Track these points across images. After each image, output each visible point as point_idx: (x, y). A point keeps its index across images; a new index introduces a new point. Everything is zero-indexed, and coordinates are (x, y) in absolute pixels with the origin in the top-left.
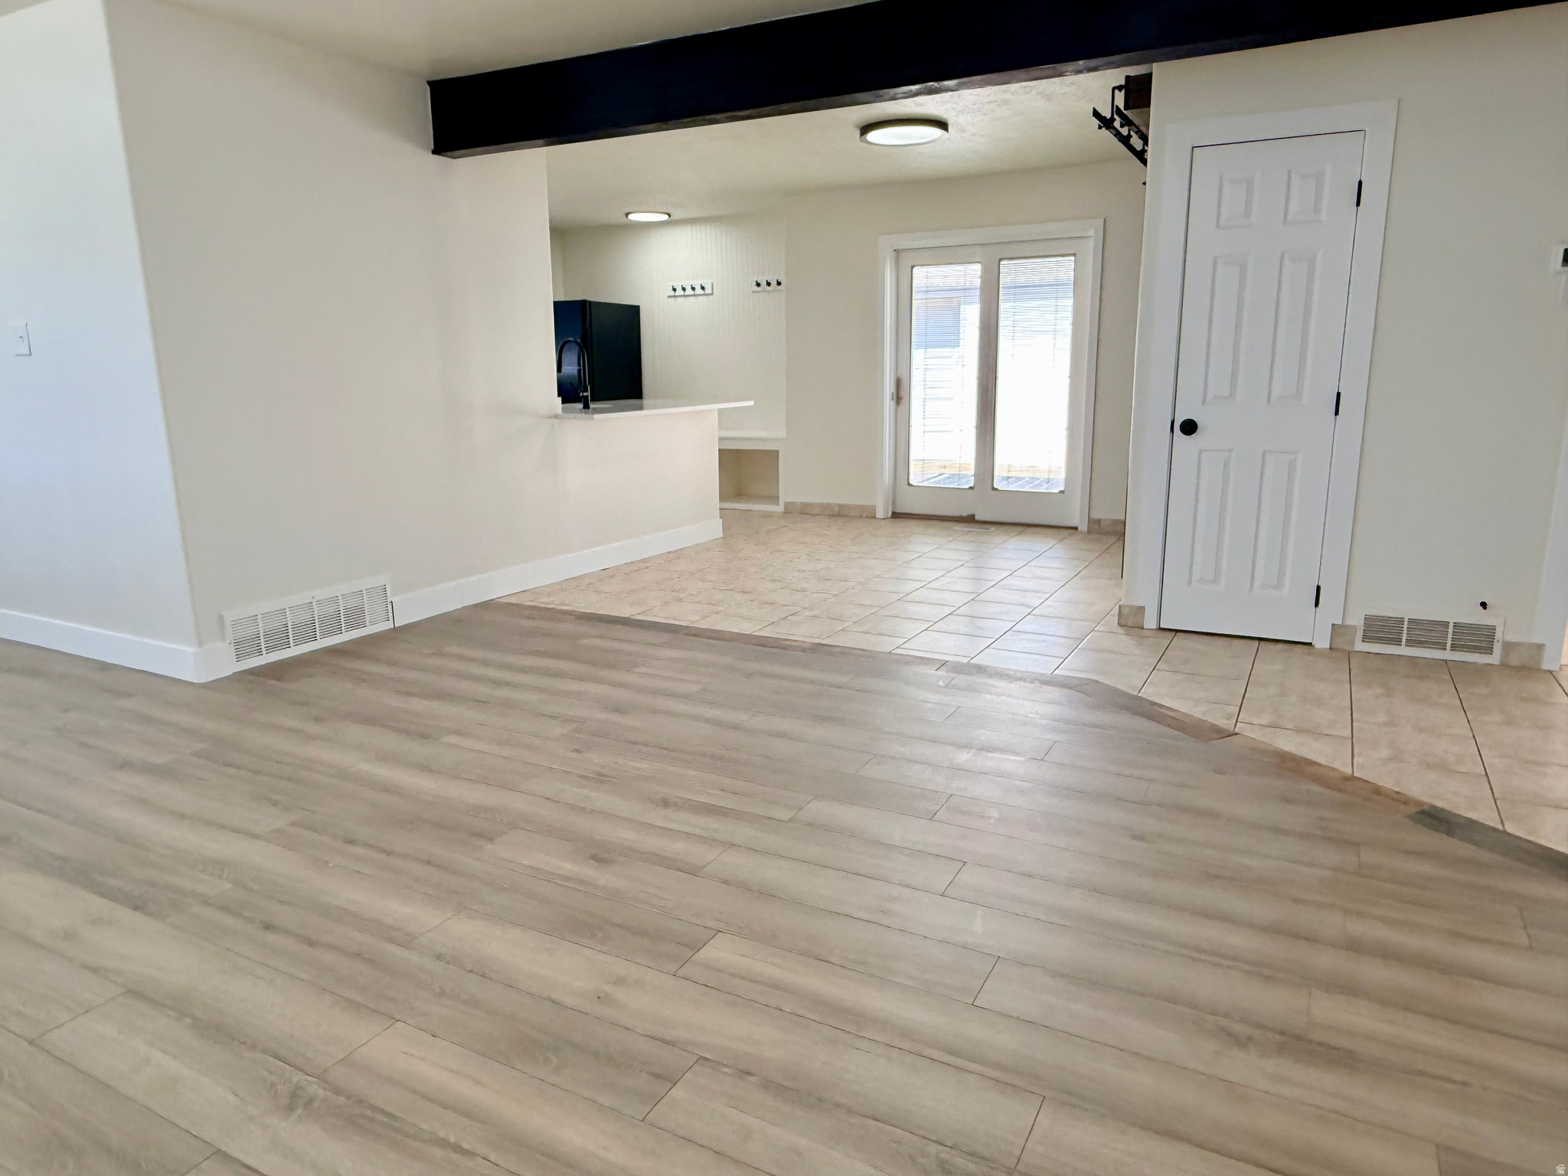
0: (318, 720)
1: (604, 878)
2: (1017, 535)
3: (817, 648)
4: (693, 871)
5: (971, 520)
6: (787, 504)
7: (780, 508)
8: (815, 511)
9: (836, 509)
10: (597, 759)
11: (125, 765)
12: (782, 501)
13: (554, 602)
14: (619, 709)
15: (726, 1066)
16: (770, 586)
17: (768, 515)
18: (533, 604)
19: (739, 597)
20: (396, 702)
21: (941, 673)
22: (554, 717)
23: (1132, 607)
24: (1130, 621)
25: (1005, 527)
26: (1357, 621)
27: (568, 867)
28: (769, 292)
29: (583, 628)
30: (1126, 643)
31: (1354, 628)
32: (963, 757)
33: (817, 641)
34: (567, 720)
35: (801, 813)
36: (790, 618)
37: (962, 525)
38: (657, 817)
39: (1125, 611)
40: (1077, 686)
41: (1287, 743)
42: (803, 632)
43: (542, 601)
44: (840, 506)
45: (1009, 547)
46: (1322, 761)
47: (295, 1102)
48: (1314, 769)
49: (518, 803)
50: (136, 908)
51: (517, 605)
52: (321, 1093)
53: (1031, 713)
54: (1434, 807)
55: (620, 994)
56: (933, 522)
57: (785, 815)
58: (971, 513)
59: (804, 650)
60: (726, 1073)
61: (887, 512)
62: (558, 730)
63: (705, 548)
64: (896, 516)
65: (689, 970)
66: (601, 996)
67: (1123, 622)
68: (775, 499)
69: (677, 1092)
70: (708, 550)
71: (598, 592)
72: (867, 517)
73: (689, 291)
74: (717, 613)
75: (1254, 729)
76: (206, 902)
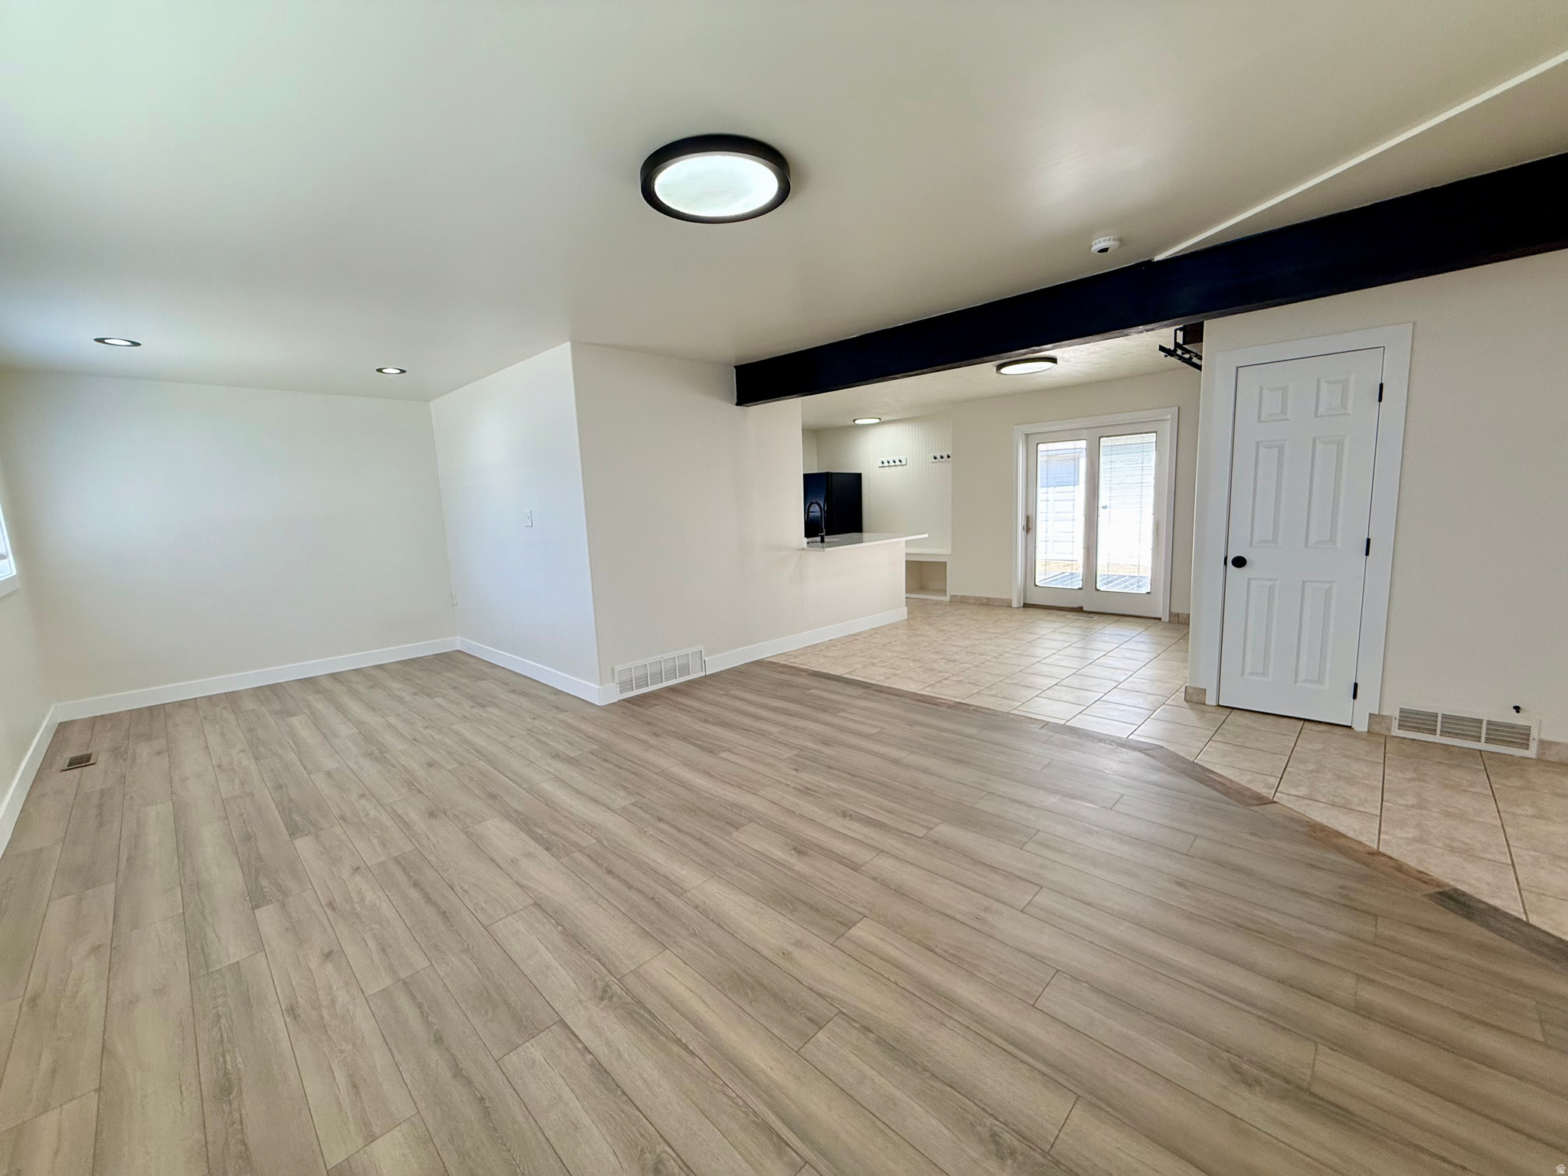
0: (656, 735)
1: (800, 865)
2: (1114, 622)
3: (958, 706)
4: (855, 867)
5: (1080, 610)
6: (952, 596)
7: (947, 599)
8: (972, 601)
9: (985, 601)
10: (806, 777)
11: (556, 756)
12: (948, 595)
13: (797, 663)
14: (827, 742)
15: (856, 1022)
16: (934, 656)
17: (938, 603)
18: (785, 663)
19: (912, 664)
20: (699, 726)
21: (1043, 731)
22: (785, 745)
23: (1195, 688)
24: (1194, 698)
25: (1105, 616)
26: (1392, 711)
27: (779, 854)
28: (942, 462)
29: (813, 682)
30: (1190, 716)
31: (1390, 718)
32: (1052, 801)
33: (958, 700)
34: (793, 747)
35: (931, 832)
36: (943, 681)
37: (1074, 613)
38: (838, 823)
39: (1190, 691)
40: (1146, 750)
41: (1320, 815)
42: (950, 693)
43: (791, 662)
44: (987, 598)
45: (1107, 632)
46: (1350, 834)
47: (604, 995)
48: (1342, 841)
49: (756, 804)
50: (547, 849)
51: (775, 663)
52: (619, 990)
53: (1107, 769)
54: (1456, 890)
55: (796, 952)
56: (1052, 611)
57: (921, 833)
58: (1080, 605)
59: (950, 707)
60: (854, 1027)
61: (1020, 603)
62: (787, 754)
63: (893, 626)
64: (1026, 606)
65: (842, 943)
66: (785, 952)
67: (1188, 698)
68: (944, 592)
69: (821, 1036)
70: (896, 628)
71: (825, 657)
72: (1006, 606)
73: (892, 464)
74: (896, 675)
75: (1291, 798)
76: (581, 850)
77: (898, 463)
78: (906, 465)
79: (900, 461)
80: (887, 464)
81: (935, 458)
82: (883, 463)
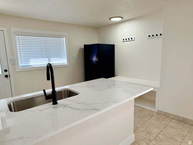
7: (156, 111)
28: (153, 38)
73: (128, 40)
77: (130, 39)
78: (134, 40)
79: (132, 39)
80: (126, 40)
81: (149, 36)
82: (124, 40)
